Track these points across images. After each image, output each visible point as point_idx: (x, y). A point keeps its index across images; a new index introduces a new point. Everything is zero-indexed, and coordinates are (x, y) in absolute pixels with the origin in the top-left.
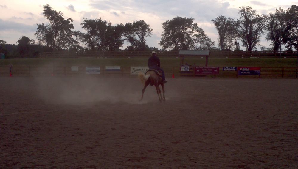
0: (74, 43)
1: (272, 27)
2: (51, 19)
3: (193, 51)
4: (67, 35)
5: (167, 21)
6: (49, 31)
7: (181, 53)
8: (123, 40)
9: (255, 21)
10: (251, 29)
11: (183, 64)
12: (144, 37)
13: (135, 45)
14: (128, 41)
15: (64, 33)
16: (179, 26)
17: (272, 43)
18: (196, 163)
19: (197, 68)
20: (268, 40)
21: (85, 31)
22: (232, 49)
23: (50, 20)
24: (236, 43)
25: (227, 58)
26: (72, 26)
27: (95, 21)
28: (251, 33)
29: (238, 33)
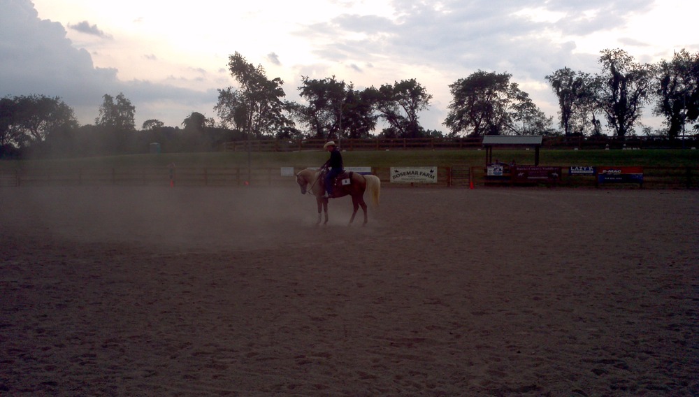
0: (285, 125)
1: (666, 89)
2: (243, 81)
3: (509, 136)
4: (273, 110)
5: (459, 80)
6: (241, 102)
7: (487, 140)
8: (376, 117)
9: (630, 77)
10: (624, 93)
11: (491, 162)
12: (416, 110)
13: (398, 126)
14: (385, 119)
15: (267, 106)
16: (482, 89)
17: (667, 121)
18: (519, 352)
19: (518, 169)
20: (657, 115)
21: (305, 102)
22: (587, 131)
23: (241, 81)
24: (594, 121)
25: (576, 149)
26: (281, 93)
27: (324, 83)
28: (623, 100)
29: (598, 102)
